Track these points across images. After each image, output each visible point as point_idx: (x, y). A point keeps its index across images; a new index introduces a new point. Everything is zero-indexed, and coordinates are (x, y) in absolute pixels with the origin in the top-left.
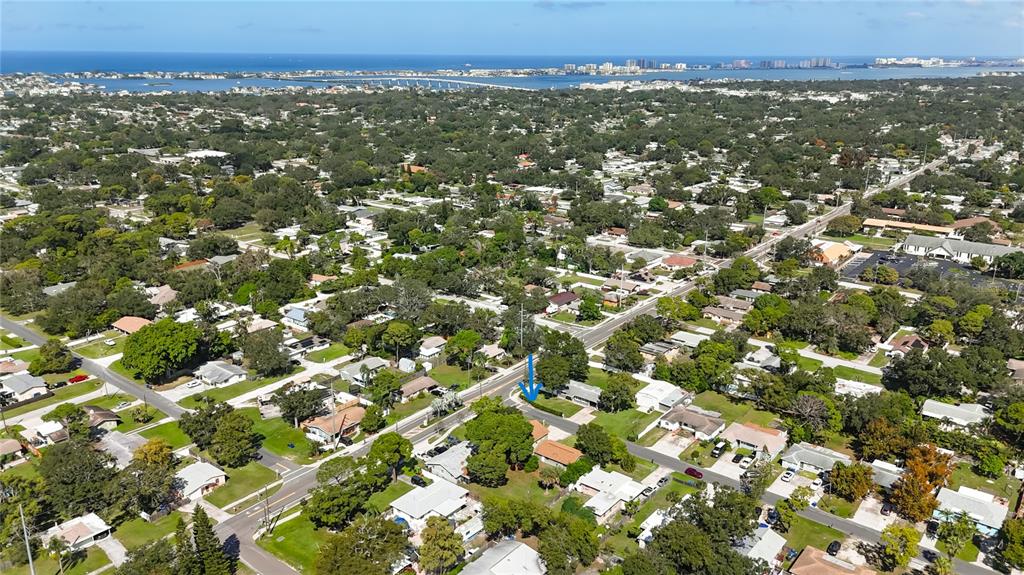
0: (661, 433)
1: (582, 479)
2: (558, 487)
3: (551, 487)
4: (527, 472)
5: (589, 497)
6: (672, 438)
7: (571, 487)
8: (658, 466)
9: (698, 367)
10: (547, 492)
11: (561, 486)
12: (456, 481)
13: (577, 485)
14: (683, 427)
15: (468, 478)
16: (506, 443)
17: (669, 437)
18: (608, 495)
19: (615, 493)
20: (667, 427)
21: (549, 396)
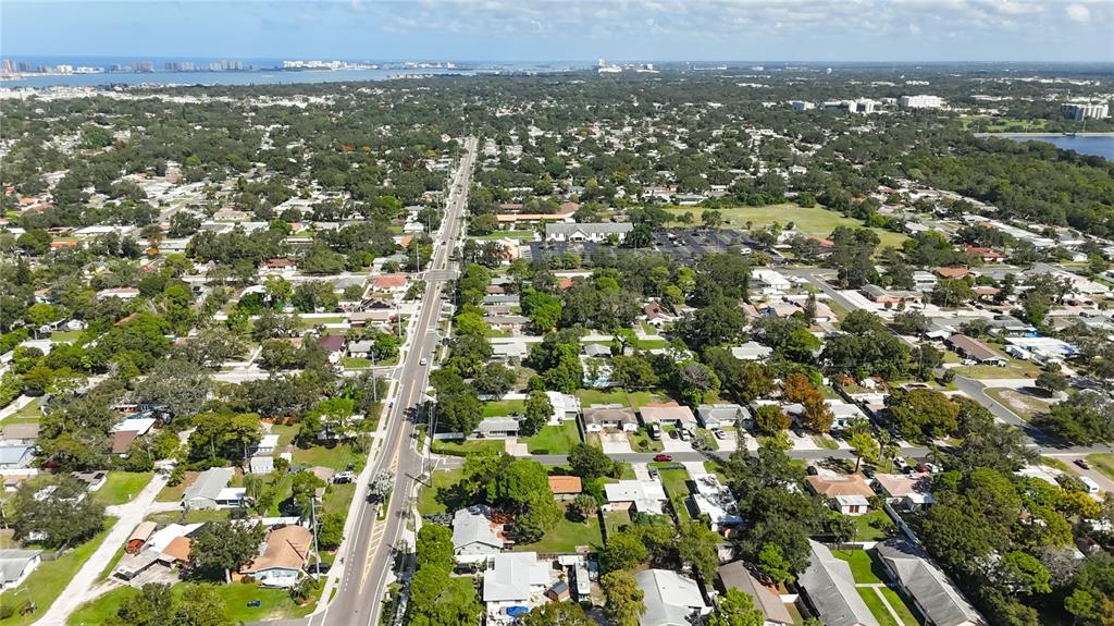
17: (605, 438)
20: (594, 430)
21: (459, 441)
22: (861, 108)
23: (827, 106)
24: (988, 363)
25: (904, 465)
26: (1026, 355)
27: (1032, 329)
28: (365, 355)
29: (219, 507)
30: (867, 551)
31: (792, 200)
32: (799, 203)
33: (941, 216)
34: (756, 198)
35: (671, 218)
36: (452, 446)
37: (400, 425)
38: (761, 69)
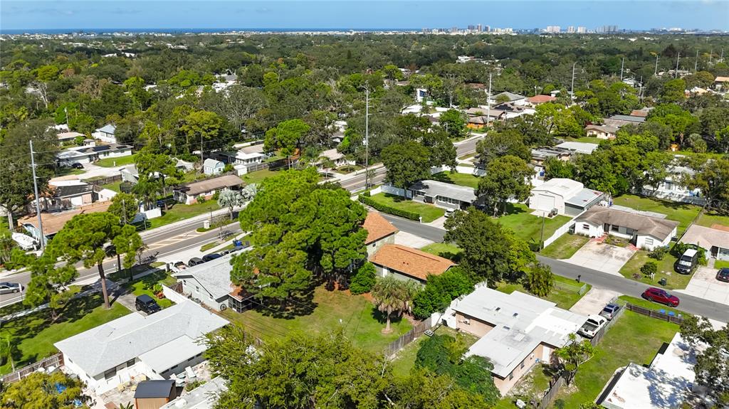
0: (578, 241)
1: (455, 305)
2: (411, 319)
3: (396, 317)
4: (355, 292)
5: (474, 339)
6: (600, 248)
7: (436, 318)
8: (589, 287)
9: (613, 160)
10: (388, 328)
11: (417, 318)
12: (217, 307)
13: (447, 315)
14: (611, 232)
15: (239, 299)
16: (308, 231)
17: (593, 245)
18: (514, 335)
19: (528, 330)
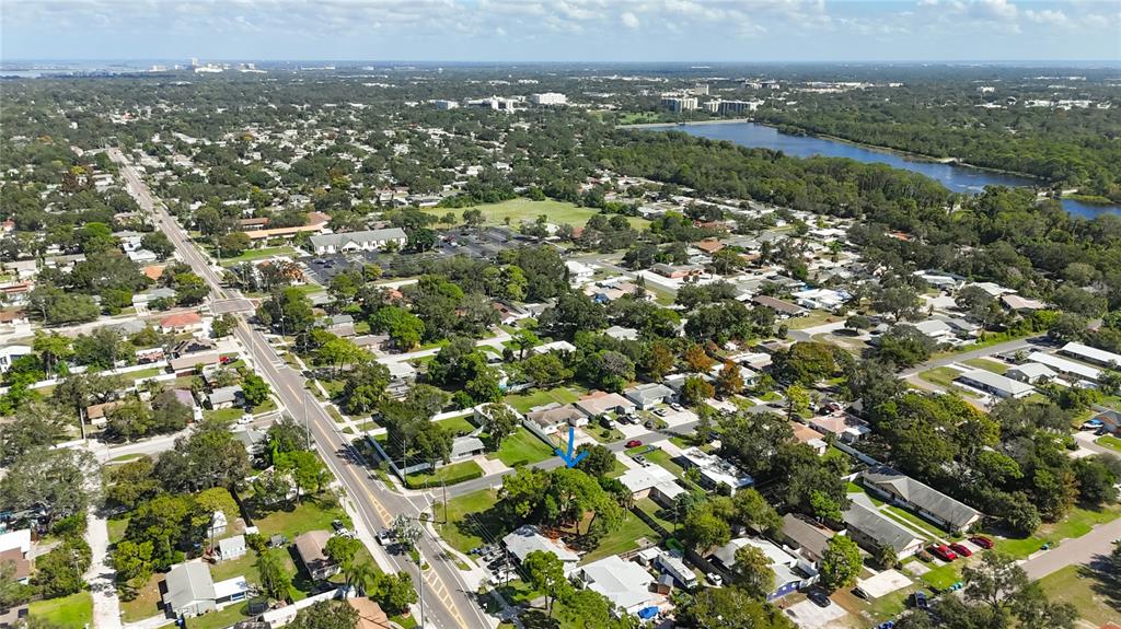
20: (551, 432)
21: (430, 472)
22: (502, 105)
23: (471, 105)
24: (797, 315)
25: (817, 408)
26: (817, 305)
27: (803, 284)
28: (231, 404)
29: (220, 607)
30: (853, 482)
31: (521, 194)
32: (531, 197)
33: (654, 199)
34: (492, 195)
35: (434, 219)
36: (424, 479)
37: (347, 471)
38: (372, 69)
